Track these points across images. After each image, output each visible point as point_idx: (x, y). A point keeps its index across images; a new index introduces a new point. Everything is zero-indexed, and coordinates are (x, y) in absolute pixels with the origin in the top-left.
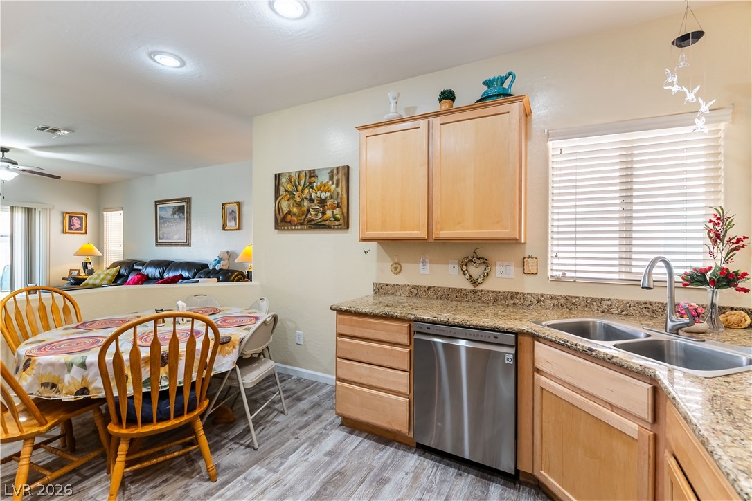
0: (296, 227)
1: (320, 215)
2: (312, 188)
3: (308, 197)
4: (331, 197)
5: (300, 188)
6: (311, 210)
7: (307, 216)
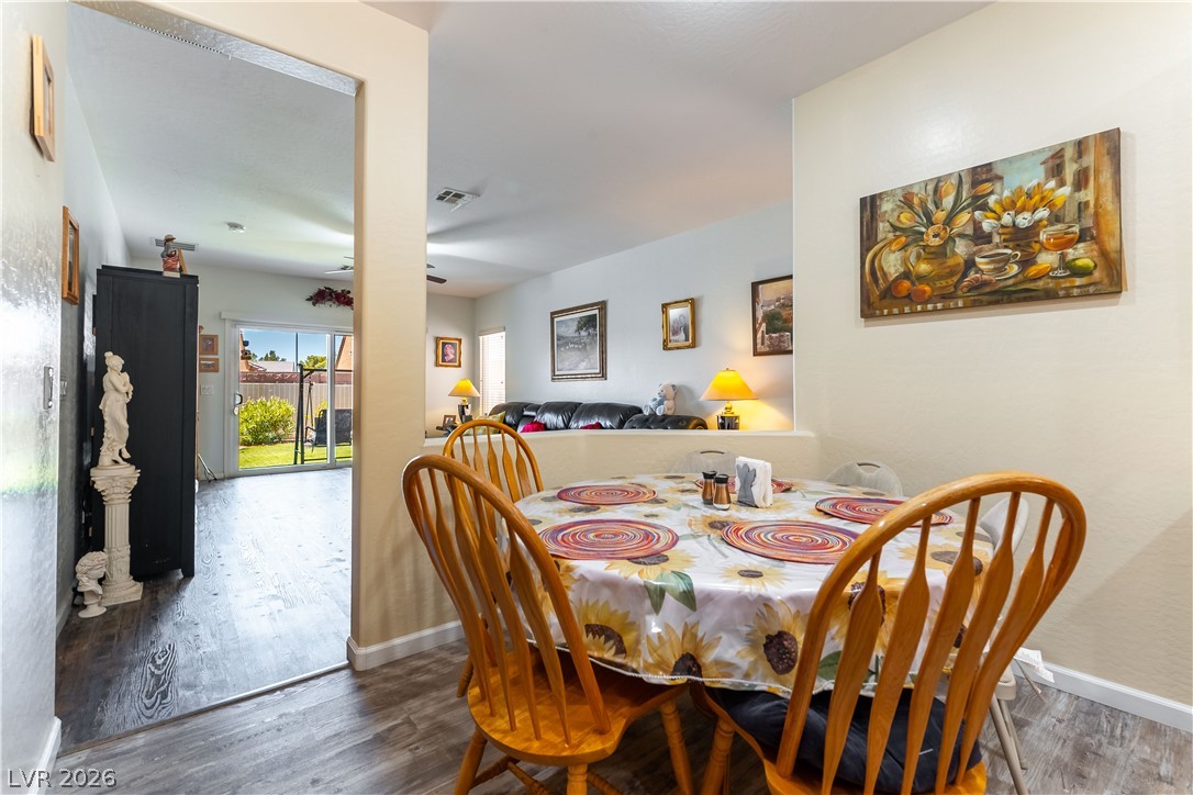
0: (930, 307)
1: (1015, 269)
2: (984, 207)
3: (970, 231)
4: (1056, 218)
5: (940, 216)
6: (978, 260)
7: (965, 275)
